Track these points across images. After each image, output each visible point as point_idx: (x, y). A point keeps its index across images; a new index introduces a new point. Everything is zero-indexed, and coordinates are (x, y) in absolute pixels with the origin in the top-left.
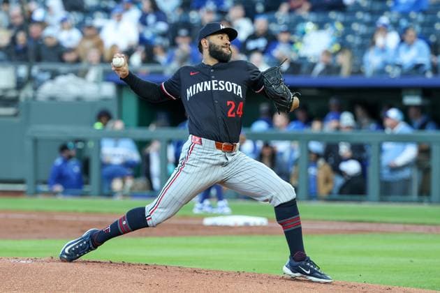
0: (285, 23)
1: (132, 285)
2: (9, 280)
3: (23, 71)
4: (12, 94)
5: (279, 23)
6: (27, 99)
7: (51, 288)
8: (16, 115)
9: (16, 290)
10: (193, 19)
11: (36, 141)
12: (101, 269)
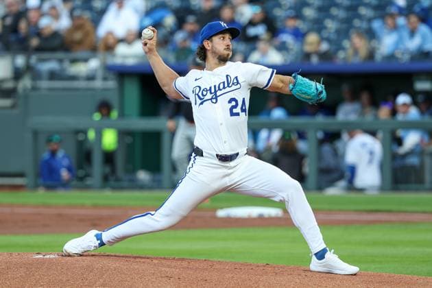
0: (290, 8)
1: (160, 279)
2: (34, 276)
3: (20, 61)
4: (10, 85)
5: (283, 7)
6: (25, 90)
7: (77, 283)
8: (13, 106)
9: (41, 286)
10: (195, 6)
11: (36, 134)
12: (127, 263)
